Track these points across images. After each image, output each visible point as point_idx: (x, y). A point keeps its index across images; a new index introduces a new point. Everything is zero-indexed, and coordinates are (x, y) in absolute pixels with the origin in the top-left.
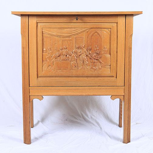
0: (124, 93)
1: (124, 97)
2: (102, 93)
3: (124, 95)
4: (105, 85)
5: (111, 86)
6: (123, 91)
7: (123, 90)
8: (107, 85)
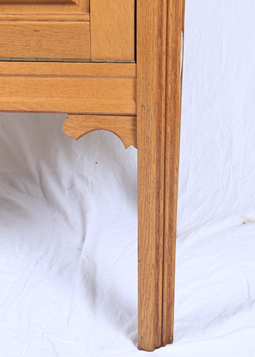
0: (135, 99)
1: (135, 124)
2: (14, 99)
3: (131, 111)
4: (26, 55)
5: (59, 57)
6: (131, 92)
7: (131, 82)
8: (32, 55)
